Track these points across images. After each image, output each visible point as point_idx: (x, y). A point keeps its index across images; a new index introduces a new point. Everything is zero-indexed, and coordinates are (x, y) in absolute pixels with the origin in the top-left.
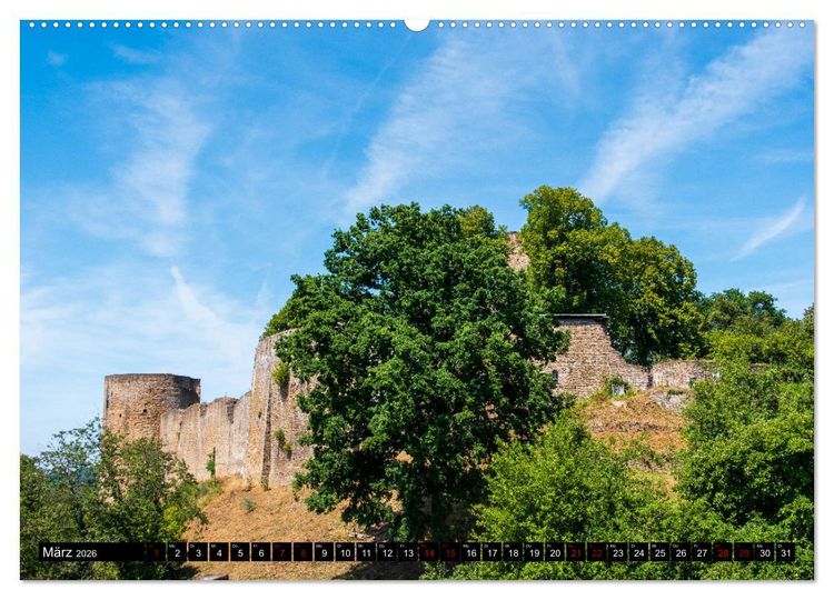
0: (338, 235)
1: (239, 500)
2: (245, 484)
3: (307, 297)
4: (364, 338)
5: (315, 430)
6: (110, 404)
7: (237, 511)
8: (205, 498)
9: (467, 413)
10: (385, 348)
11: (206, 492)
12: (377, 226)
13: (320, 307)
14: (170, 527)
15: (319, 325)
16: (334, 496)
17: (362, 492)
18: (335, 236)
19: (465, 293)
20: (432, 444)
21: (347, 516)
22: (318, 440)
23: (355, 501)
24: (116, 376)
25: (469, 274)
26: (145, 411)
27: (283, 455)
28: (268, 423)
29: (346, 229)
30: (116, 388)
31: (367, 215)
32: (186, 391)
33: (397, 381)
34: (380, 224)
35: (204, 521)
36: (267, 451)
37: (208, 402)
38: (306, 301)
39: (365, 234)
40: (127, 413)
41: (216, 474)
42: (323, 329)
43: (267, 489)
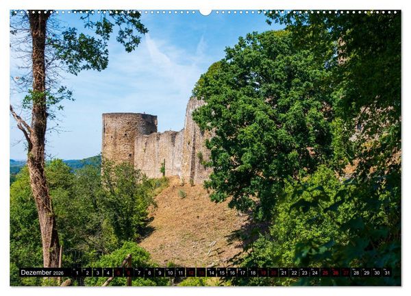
0: (228, 50)
1: (177, 191)
2: (181, 182)
3: (210, 87)
4: (239, 111)
5: (214, 159)
6: (106, 131)
7: (176, 197)
8: (159, 188)
9: (294, 153)
10: (251, 117)
11: (160, 185)
12: (250, 44)
13: (217, 93)
14: (139, 206)
15: (215, 104)
16: (225, 194)
17: (240, 192)
18: (226, 50)
19: (297, 84)
20: (275, 170)
21: (231, 205)
22: (215, 164)
23: (236, 196)
24: (109, 114)
25: (301, 73)
26: (126, 135)
27: (202, 167)
28: (194, 148)
29: (232, 47)
30: (109, 120)
31: (245, 38)
32: (148, 123)
33: (256, 136)
34: (252, 43)
35: (156, 206)
36: (193, 163)
37: (161, 132)
38: (209, 89)
39: (243, 49)
40: (115, 135)
41: (166, 176)
42: (217, 106)
43: (193, 185)
